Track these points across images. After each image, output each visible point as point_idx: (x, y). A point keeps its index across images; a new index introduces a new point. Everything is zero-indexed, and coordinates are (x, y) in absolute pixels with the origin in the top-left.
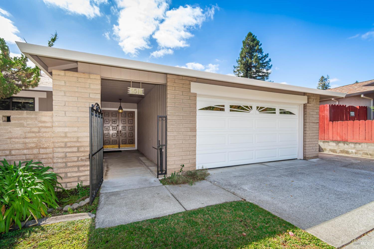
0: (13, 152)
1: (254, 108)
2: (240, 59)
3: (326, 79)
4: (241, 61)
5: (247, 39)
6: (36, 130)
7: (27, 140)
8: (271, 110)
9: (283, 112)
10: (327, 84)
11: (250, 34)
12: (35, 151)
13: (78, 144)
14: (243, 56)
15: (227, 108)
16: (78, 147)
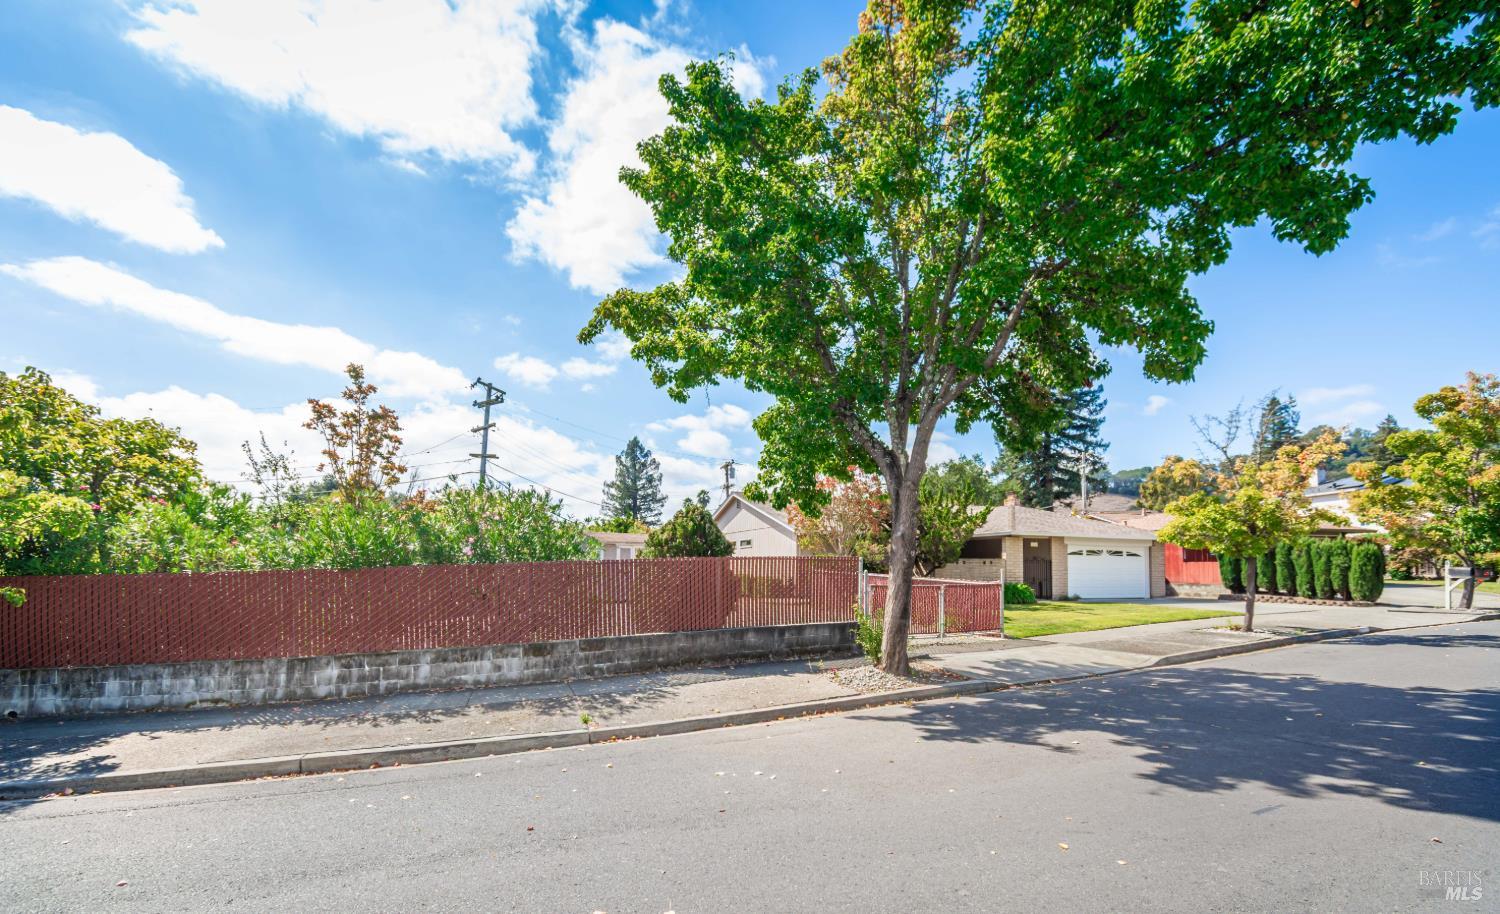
1: (1105, 552)
3: (1286, 407)
6: (999, 568)
7: (997, 573)
8: (1118, 553)
9: (1129, 555)
10: (1291, 424)
13: (1016, 575)
15: (1085, 553)
16: (1017, 577)
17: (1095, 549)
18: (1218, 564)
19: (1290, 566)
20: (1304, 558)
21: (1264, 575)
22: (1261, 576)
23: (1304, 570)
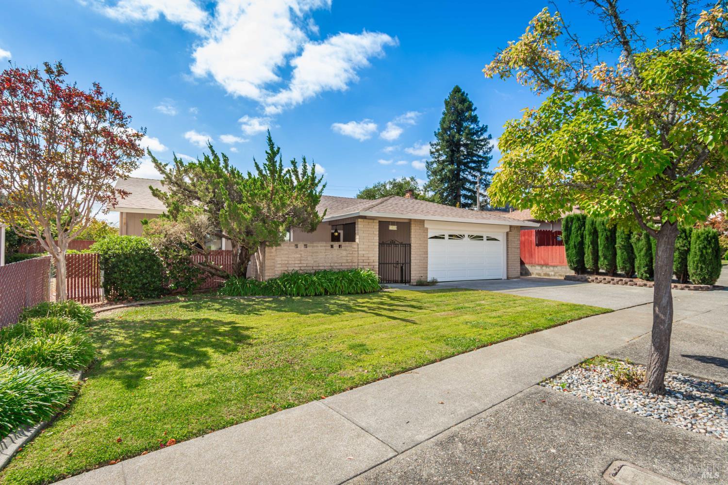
0: (343, 264)
1: (466, 236)
2: (440, 131)
4: (442, 136)
5: (452, 97)
6: (351, 252)
7: (348, 258)
8: (480, 238)
9: (489, 239)
11: (457, 90)
12: (351, 264)
13: (368, 261)
14: (445, 126)
15: (447, 237)
16: (369, 263)
17: (457, 233)
18: (564, 247)
19: (629, 249)
20: (643, 242)
21: (605, 258)
22: (602, 259)
23: (643, 253)
